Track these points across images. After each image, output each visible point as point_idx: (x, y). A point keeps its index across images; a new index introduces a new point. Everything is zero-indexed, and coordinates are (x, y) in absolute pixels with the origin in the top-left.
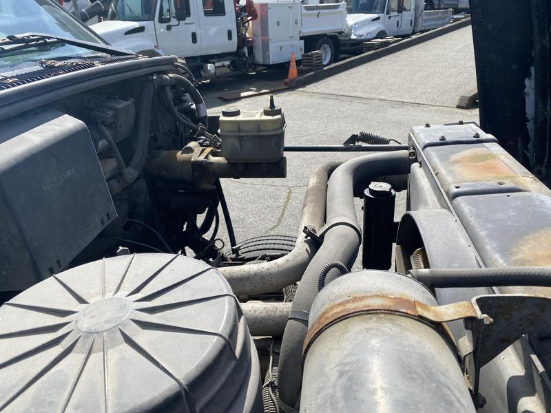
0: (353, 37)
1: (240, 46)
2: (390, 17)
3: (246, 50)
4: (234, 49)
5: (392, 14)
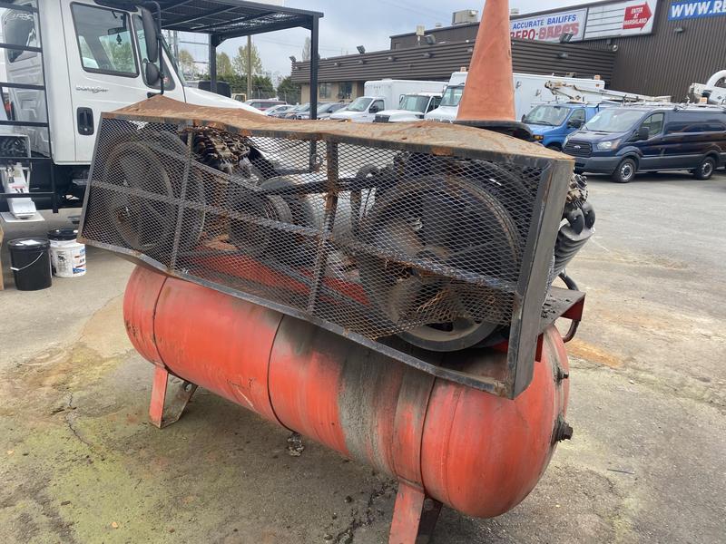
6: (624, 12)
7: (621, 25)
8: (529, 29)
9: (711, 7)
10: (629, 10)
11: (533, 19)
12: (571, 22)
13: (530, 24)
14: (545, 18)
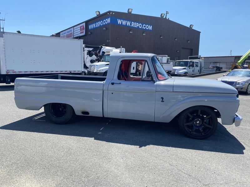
0: (176, 73)
1: (136, 72)
2: (190, 68)
3: (138, 73)
4: (135, 72)
5: (190, 67)
6: (79, 28)
7: (79, 33)
8: (64, 35)
9: (96, 26)
10: (81, 27)
11: (65, 32)
12: (71, 32)
13: (64, 33)
14: (67, 31)
